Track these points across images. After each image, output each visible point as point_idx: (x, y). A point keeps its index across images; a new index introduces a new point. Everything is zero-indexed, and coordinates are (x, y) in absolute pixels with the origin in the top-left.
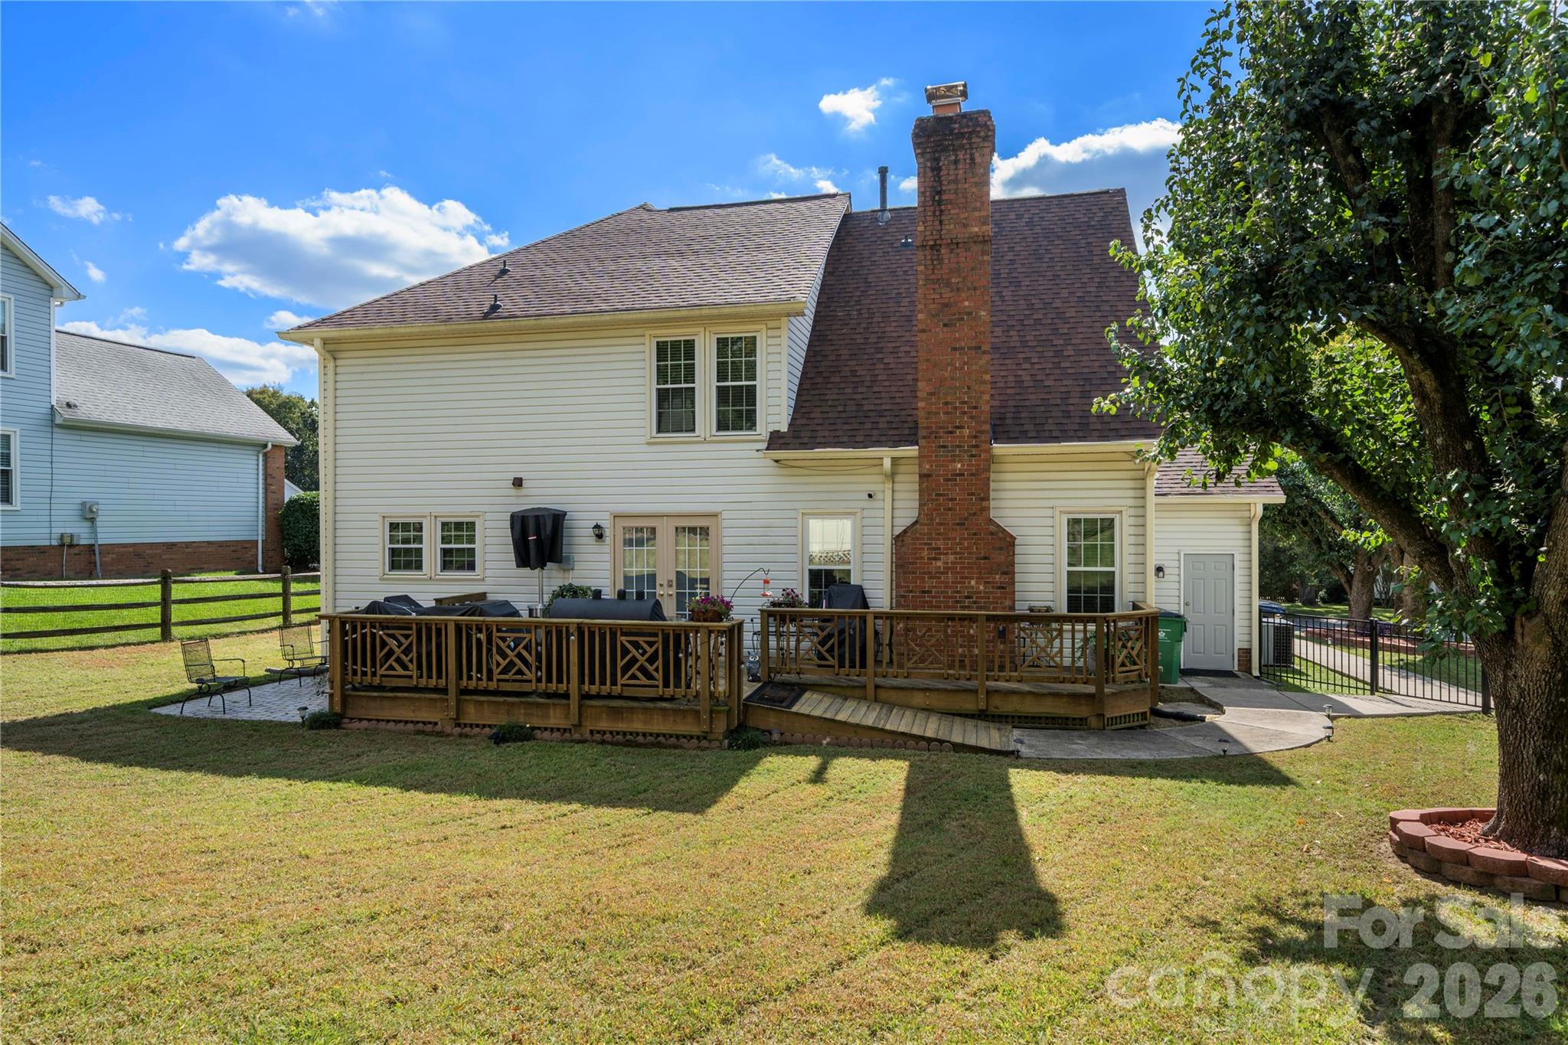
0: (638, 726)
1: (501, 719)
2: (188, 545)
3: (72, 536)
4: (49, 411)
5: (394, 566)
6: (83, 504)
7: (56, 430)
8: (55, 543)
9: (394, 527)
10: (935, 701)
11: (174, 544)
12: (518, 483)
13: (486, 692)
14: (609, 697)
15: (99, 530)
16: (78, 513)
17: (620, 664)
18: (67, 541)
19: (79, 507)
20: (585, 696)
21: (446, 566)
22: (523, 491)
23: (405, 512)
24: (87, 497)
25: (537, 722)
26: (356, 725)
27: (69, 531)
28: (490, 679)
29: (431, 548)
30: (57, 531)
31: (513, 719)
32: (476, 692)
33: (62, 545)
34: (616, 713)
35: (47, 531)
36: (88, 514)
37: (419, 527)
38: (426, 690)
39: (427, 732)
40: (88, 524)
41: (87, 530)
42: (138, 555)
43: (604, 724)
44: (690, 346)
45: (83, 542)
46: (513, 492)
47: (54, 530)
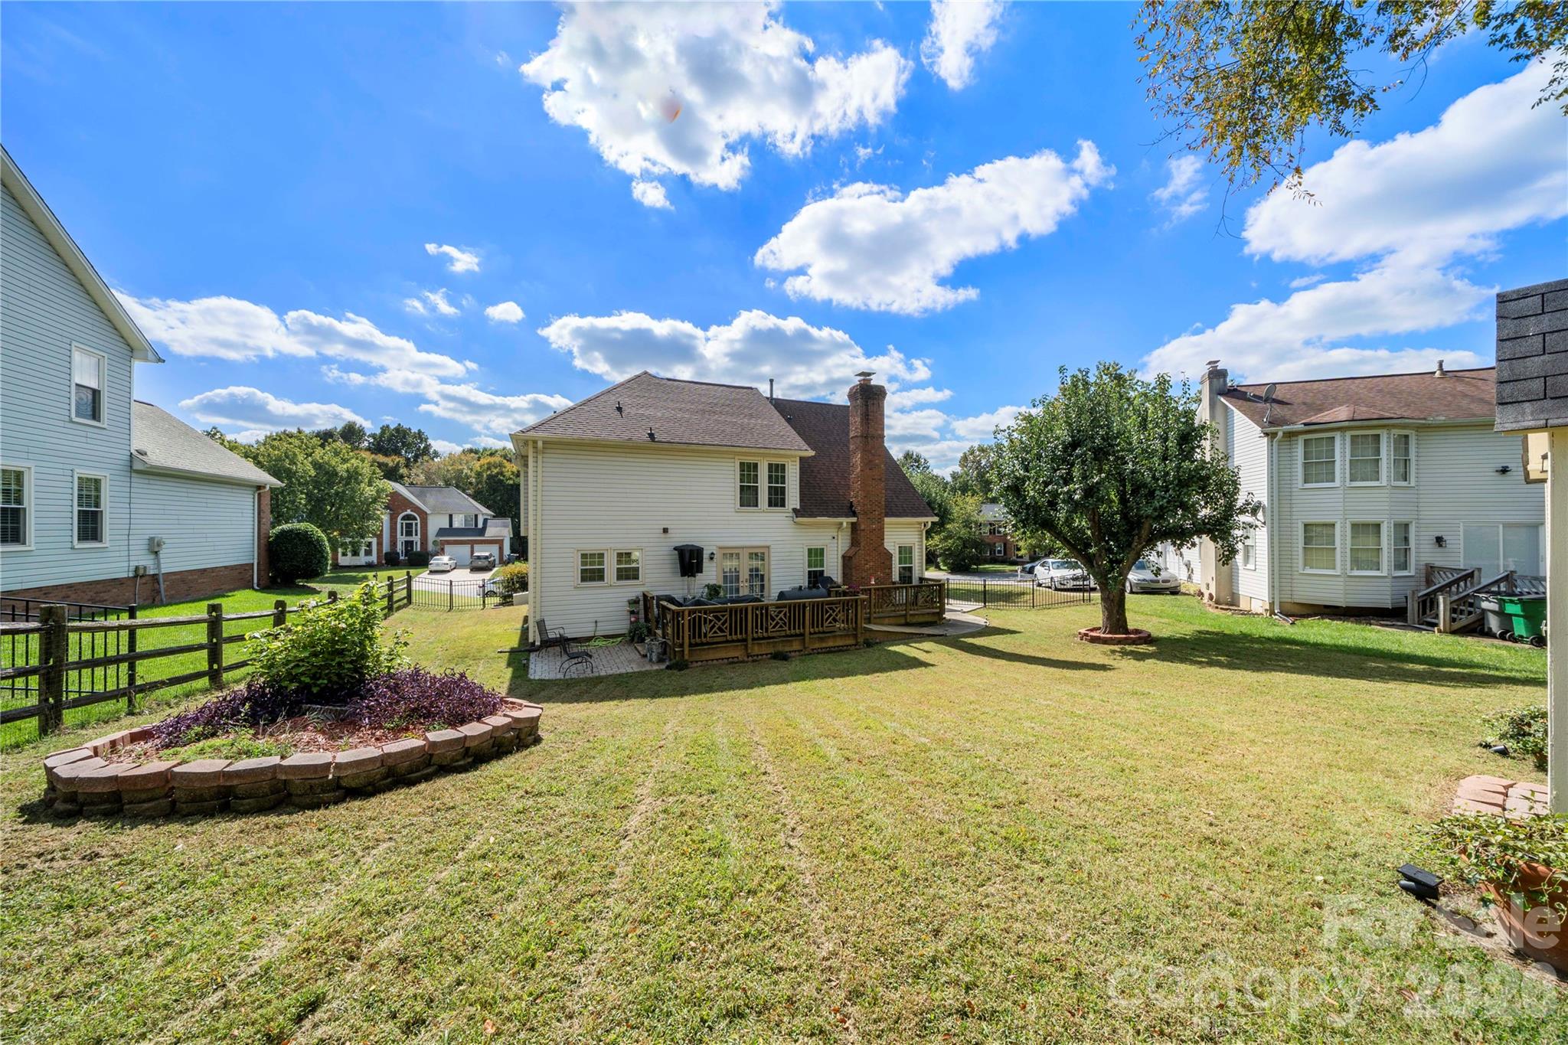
0: (831, 644)
1: (771, 650)
2: (213, 569)
3: (145, 568)
4: (128, 458)
5: (583, 579)
6: (151, 540)
7: (133, 475)
8: (131, 575)
9: (584, 556)
10: (892, 621)
11: (205, 570)
12: (665, 531)
13: (764, 638)
14: (819, 633)
15: (162, 561)
16: (146, 547)
17: (825, 617)
18: (141, 572)
19: (146, 542)
20: (810, 634)
21: (619, 578)
22: (668, 535)
23: (592, 547)
24: (151, 533)
25: (787, 649)
26: (695, 665)
27: (141, 563)
28: (767, 631)
29: (610, 566)
30: (134, 564)
31: (776, 649)
32: (759, 639)
33: (136, 576)
34: (822, 640)
35: (126, 564)
36: (154, 548)
37: (601, 556)
38: (733, 641)
39: (733, 662)
40: (153, 556)
41: (152, 562)
42: (183, 581)
43: (817, 646)
44: (756, 466)
45: (152, 572)
46: (663, 535)
47: (132, 564)
